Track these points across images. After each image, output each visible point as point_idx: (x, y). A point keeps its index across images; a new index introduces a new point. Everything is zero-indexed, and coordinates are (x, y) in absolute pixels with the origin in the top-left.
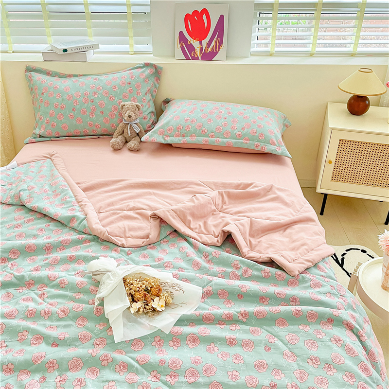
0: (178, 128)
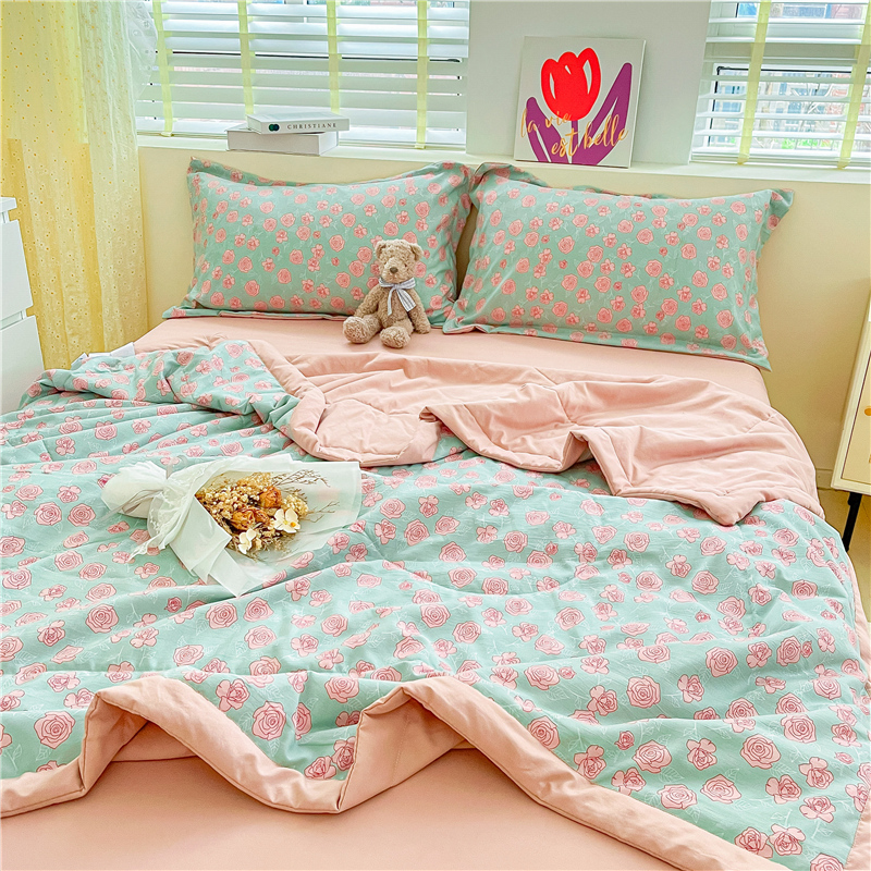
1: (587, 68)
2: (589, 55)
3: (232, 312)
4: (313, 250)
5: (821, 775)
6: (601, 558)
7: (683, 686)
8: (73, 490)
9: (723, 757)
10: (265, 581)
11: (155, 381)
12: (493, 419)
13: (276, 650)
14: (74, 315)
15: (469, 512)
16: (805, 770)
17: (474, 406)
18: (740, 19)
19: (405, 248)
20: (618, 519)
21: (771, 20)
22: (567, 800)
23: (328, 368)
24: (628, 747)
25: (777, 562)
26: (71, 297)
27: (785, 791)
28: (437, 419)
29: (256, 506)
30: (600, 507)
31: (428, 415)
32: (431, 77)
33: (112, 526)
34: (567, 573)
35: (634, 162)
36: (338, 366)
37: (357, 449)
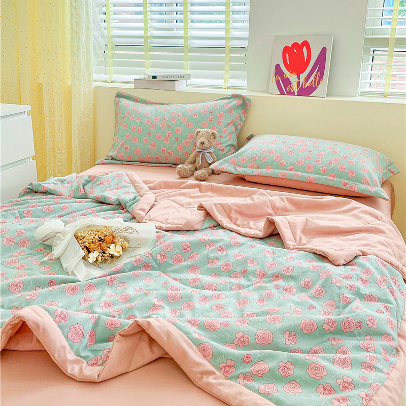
0: (254, 158)
1: (305, 50)
2: (306, 43)
3: (129, 162)
4: (167, 134)
5: (348, 385)
6: (268, 277)
7: (286, 336)
8: (23, 231)
9: (297, 372)
10: (98, 275)
11: (78, 188)
12: (233, 211)
13: (92, 306)
14: (60, 163)
15: (206, 251)
16: (339, 381)
17: (224, 204)
18: (383, 27)
19: (209, 133)
20: (280, 259)
21: (398, 27)
22: (209, 384)
23: (163, 186)
24: (248, 363)
25: (359, 284)
26: (59, 155)
27: (326, 391)
28: (206, 210)
29: (102, 242)
30: (274, 253)
31: (201, 207)
32: (232, 55)
33: (37, 249)
34: (249, 283)
35: (328, 95)
36: (168, 186)
37: (164, 222)
